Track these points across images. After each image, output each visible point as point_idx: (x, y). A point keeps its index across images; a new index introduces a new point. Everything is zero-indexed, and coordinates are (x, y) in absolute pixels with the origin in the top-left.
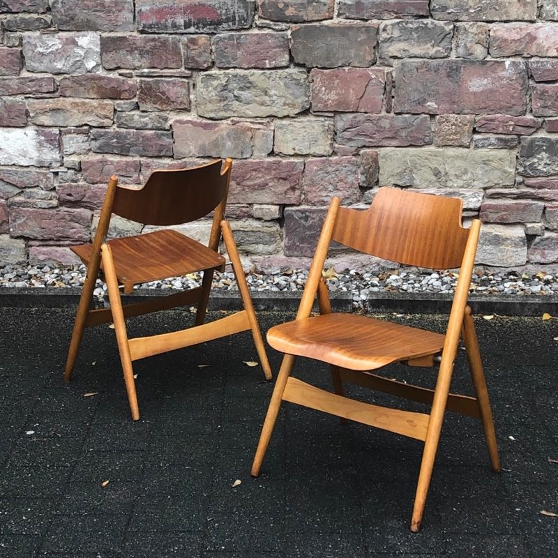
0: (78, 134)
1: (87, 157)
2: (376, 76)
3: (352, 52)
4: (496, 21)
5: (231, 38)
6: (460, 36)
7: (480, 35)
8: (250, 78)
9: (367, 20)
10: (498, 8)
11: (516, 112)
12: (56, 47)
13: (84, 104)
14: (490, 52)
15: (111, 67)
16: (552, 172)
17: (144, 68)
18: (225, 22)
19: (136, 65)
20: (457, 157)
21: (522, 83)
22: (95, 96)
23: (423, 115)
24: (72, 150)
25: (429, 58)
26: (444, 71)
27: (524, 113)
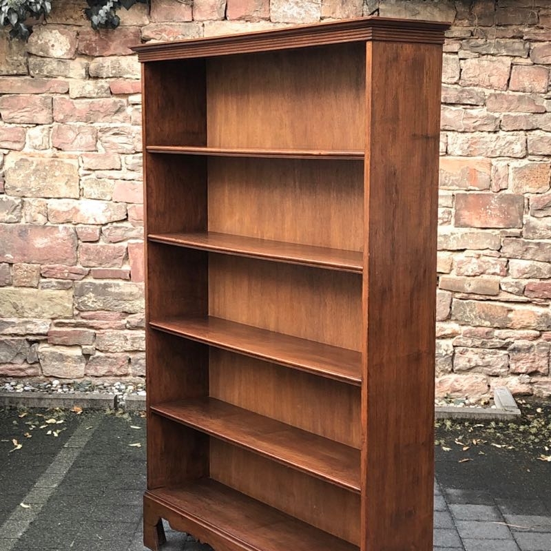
4: (52, 198)
6: (26, 208)
7: (41, 207)
10: (51, 189)
11: (69, 263)
14: (49, 220)
16: (98, 307)
20: (29, 295)
21: (71, 241)
23: (4, 264)
25: (6, 222)
26: (17, 233)
27: (75, 264)
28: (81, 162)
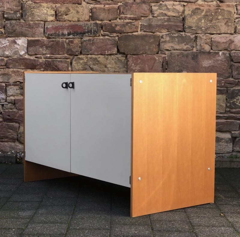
0: (15, 86)
1: (18, 97)
2: (159, 59)
3: (147, 48)
4: (215, 34)
5: (89, 40)
6: (198, 40)
7: (207, 40)
8: (98, 59)
9: (154, 33)
10: (215, 27)
11: (225, 76)
12: (6, 44)
13: (18, 71)
14: (212, 48)
15: (32, 54)
17: (48, 54)
18: (87, 33)
19: (44, 53)
21: (227, 62)
22: (23, 68)
24: (11, 94)
25: (184, 50)
26: (190, 57)
27: (229, 77)
28: (235, 10)
